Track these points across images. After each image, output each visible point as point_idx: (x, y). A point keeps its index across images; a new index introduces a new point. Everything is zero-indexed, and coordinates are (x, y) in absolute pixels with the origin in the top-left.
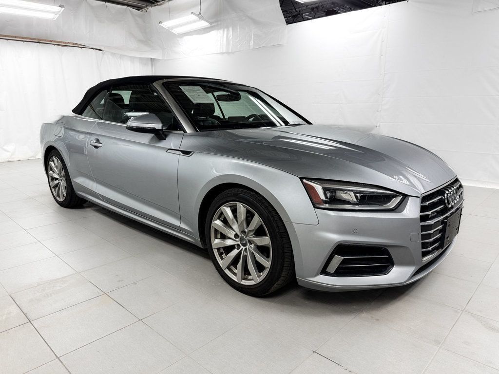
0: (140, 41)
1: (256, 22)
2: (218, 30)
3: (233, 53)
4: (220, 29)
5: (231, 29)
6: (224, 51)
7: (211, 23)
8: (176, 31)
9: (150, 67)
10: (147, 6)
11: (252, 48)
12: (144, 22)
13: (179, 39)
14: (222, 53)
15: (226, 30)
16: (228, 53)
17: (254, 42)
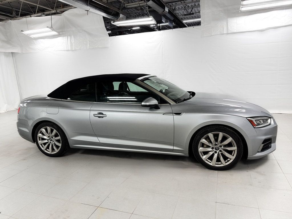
0: (3, 41)
1: (89, 34)
2: (63, 36)
3: (75, 50)
4: (65, 36)
5: (73, 37)
6: (69, 49)
7: (58, 32)
8: (33, 36)
9: (11, 58)
10: (7, 19)
11: (89, 48)
12: (6, 29)
13: (34, 41)
14: (68, 50)
15: (69, 37)
16: (72, 51)
17: (89, 45)
